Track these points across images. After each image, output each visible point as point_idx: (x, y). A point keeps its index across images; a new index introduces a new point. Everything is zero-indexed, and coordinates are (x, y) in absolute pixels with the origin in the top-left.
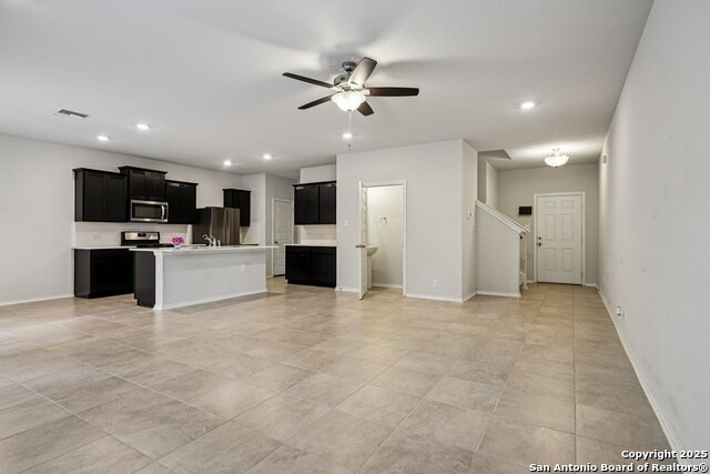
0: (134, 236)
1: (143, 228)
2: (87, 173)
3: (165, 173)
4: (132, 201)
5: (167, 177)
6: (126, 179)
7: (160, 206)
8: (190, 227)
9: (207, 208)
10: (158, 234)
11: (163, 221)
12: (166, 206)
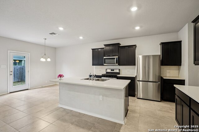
3: (118, 44)
10: (119, 70)
11: (116, 64)
12: (117, 58)
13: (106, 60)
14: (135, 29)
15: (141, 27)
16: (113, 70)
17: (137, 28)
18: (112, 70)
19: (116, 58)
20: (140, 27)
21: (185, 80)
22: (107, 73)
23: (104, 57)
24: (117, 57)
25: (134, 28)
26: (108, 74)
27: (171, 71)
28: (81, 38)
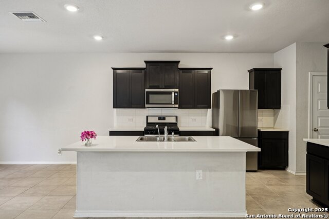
3: (178, 62)
7: (171, 93)
10: (177, 117)
11: (173, 106)
12: (177, 92)
13: (151, 96)
14: (224, 39)
15: (235, 36)
16: (164, 119)
17: (229, 38)
18: (160, 119)
19: (175, 92)
21: (288, 132)
22: (148, 124)
23: (147, 90)
24: (177, 90)
25: (223, 37)
26: (151, 128)
27: (263, 118)
28: (98, 38)
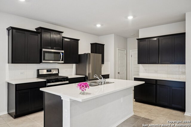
0: (45, 72)
1: (49, 66)
2: (14, 31)
3: (62, 32)
4: (44, 50)
5: (63, 35)
6: (39, 35)
7: (59, 53)
8: (74, 65)
9: (85, 54)
10: (58, 70)
11: (61, 62)
12: (63, 53)
13: (46, 54)
16: (50, 71)
18: (48, 71)
20: (101, 25)
21: (109, 75)
24: (63, 51)
